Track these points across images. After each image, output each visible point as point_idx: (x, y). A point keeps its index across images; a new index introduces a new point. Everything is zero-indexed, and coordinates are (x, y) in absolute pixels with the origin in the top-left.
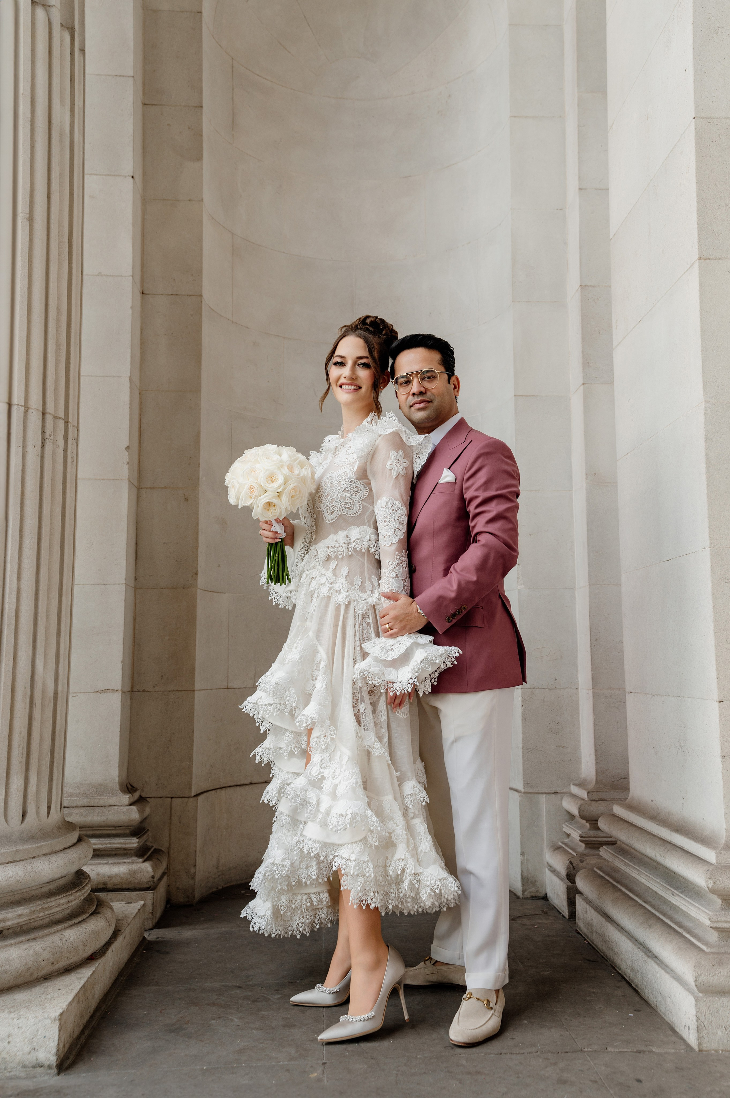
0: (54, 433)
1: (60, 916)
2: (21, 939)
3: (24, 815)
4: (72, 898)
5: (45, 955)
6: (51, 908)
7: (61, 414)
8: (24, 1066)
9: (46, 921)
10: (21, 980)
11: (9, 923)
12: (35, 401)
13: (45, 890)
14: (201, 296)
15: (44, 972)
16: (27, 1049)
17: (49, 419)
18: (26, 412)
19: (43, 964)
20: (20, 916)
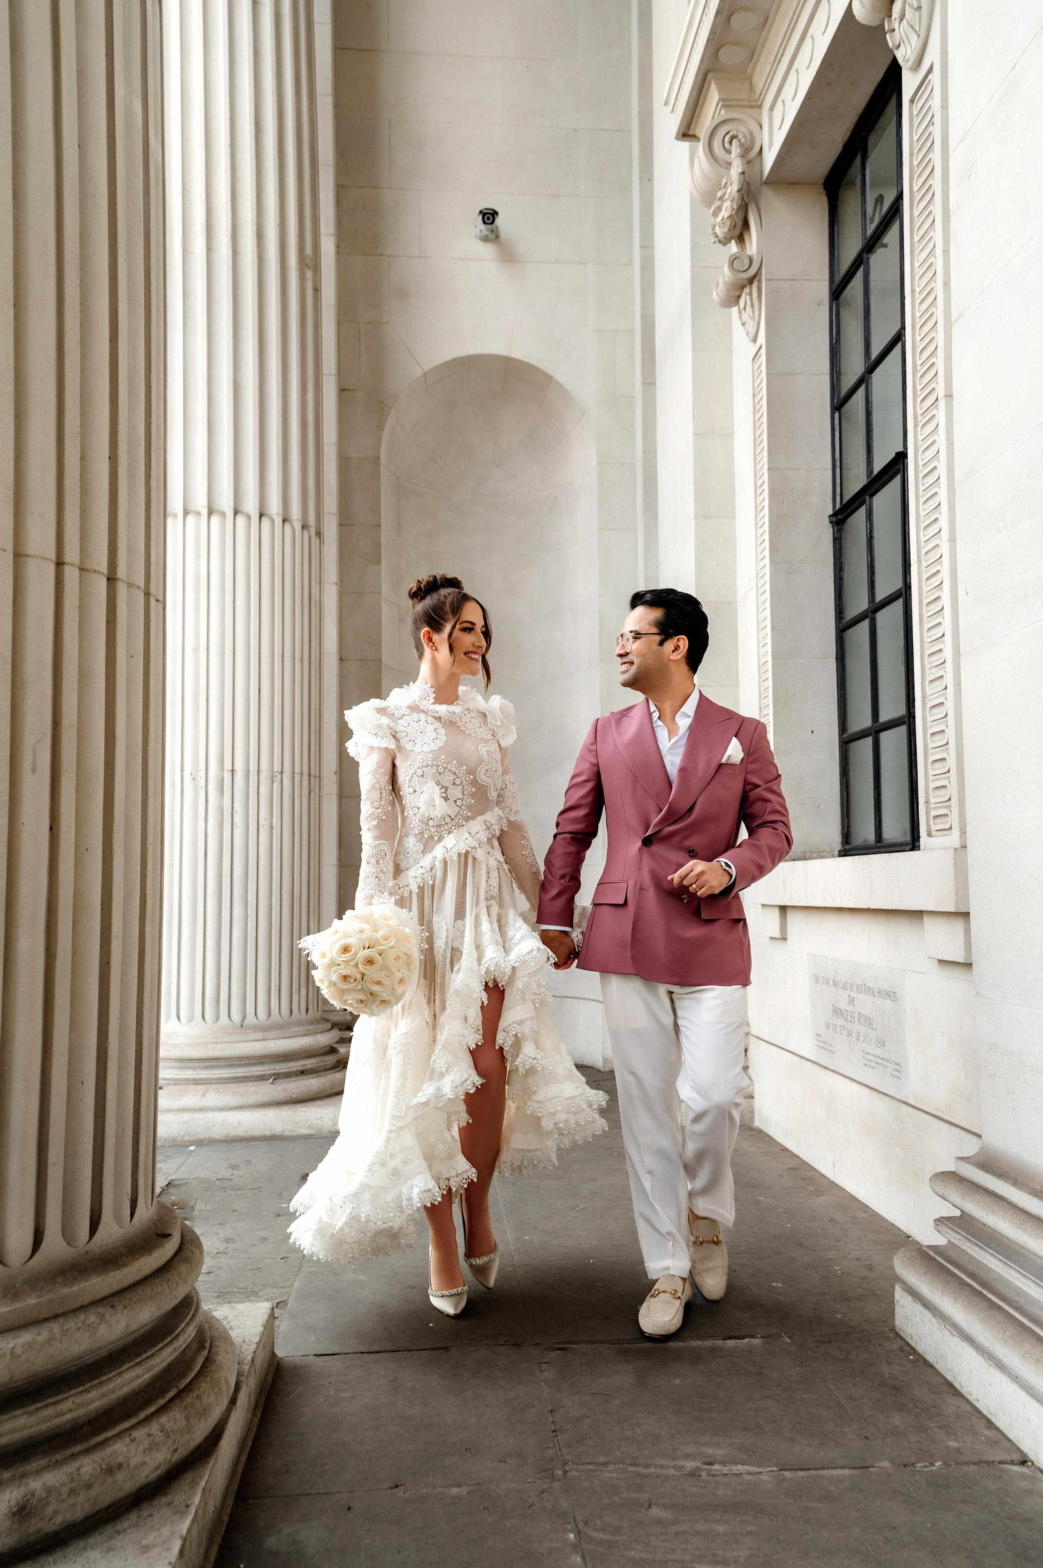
0: (315, 787)
1: (328, 1067)
2: (314, 1075)
3: (307, 1010)
4: (334, 1057)
5: (328, 1084)
6: (325, 1061)
7: (318, 775)
8: (330, 1132)
9: (323, 1068)
10: (318, 1096)
11: (308, 1067)
12: (306, 771)
13: (320, 1052)
14: (381, 660)
15: (327, 1093)
16: (331, 1124)
17: (312, 778)
18: (301, 776)
19: (327, 1088)
20: (312, 1064)
